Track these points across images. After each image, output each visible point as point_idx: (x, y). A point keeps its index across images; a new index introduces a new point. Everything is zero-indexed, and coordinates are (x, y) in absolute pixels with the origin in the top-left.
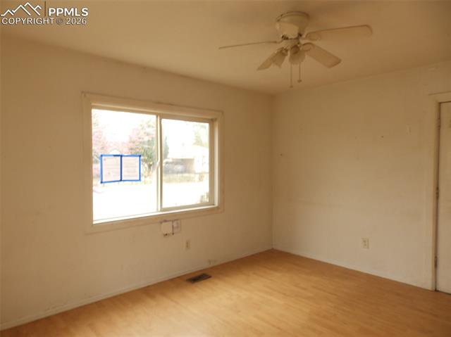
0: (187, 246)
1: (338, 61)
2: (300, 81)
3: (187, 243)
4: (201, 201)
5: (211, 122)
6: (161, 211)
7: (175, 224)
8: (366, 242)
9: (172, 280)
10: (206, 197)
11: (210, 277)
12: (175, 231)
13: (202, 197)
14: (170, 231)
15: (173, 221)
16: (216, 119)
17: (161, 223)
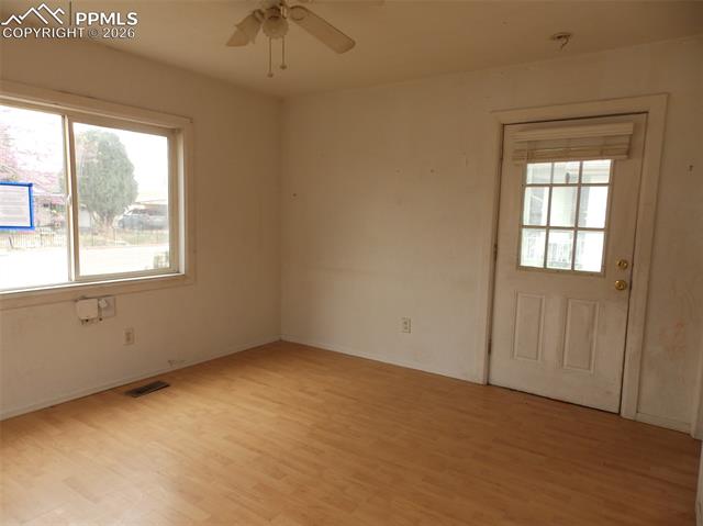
0: (128, 339)
1: (351, 44)
2: (283, 67)
3: (128, 334)
4: (156, 266)
5: (172, 134)
6: (77, 281)
7: (103, 303)
8: (407, 324)
9: (99, 395)
10: (164, 259)
11: (168, 386)
12: (104, 314)
13: (158, 258)
14: (93, 314)
15: (99, 298)
16: (179, 130)
17: (76, 301)
